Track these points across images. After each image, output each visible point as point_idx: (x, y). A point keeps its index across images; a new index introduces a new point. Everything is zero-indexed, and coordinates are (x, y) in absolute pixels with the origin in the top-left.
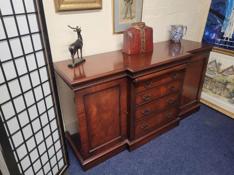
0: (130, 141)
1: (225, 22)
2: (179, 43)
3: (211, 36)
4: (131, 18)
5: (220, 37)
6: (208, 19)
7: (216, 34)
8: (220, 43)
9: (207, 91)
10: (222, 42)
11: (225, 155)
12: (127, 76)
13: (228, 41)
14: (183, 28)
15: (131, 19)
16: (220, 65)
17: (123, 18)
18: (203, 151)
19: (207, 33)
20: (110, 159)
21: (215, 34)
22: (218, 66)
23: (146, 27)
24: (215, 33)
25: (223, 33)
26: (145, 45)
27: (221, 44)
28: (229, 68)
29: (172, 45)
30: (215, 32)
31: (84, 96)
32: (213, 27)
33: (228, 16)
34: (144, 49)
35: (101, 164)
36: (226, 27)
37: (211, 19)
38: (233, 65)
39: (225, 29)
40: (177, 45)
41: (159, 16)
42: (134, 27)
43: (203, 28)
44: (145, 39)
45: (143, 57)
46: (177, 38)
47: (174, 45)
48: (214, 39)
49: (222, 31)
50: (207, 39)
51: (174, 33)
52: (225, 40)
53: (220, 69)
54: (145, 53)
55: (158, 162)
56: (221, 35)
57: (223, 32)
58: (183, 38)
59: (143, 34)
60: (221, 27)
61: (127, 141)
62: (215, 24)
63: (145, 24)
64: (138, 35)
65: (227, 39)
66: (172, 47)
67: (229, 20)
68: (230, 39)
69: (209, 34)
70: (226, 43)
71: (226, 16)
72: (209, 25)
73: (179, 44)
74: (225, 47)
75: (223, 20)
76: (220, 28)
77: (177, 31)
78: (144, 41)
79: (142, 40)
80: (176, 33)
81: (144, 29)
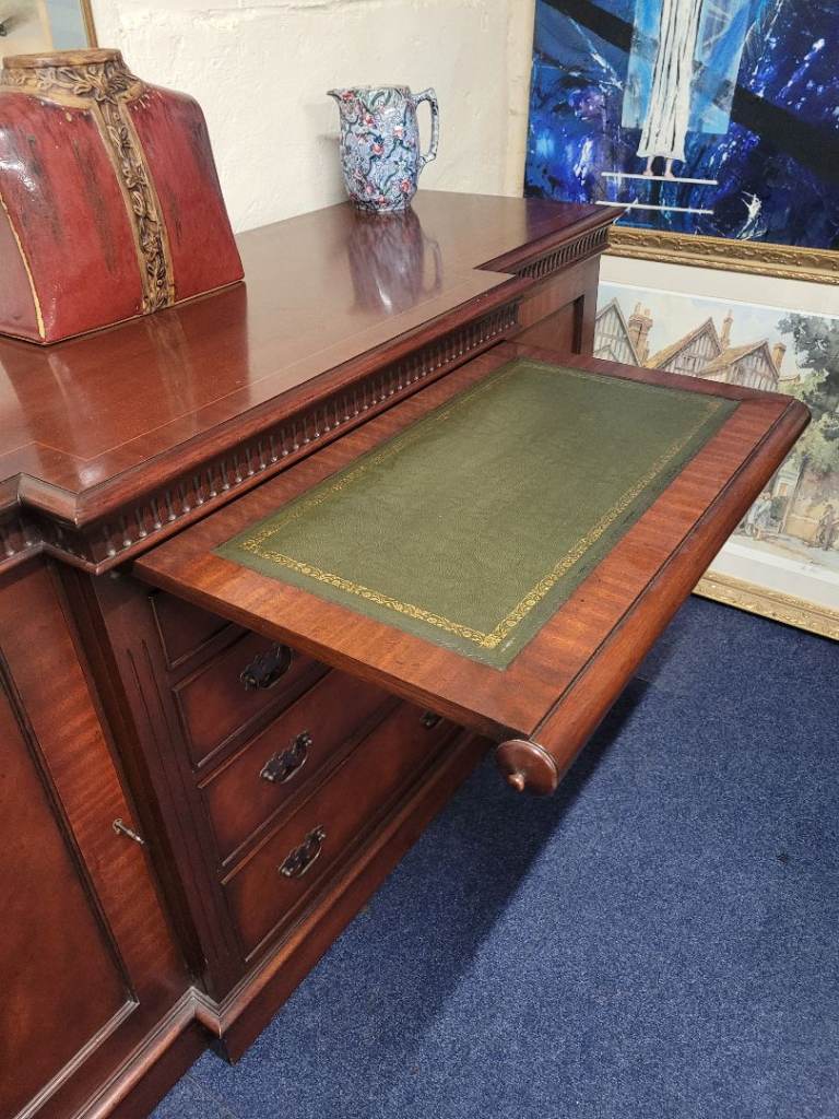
0: (219, 992)
1: (634, 62)
2: (409, 217)
3: (570, 156)
5: (622, 157)
6: (536, 50)
7: (594, 148)
8: (624, 198)
10: (635, 187)
13: (668, 176)
14: (411, 109)
15: (1, 29)
16: (642, 326)
19: (545, 146)
21: (589, 144)
22: (633, 335)
23: (134, 89)
24: (591, 137)
25: (635, 136)
26: (165, 245)
27: (629, 206)
28: (691, 341)
29: (365, 235)
30: (591, 129)
32: (572, 103)
33: (648, 20)
34: (170, 277)
36: (648, 90)
37: (556, 50)
38: (710, 320)
39: (642, 103)
40: (395, 228)
42: (26, 90)
43: (514, 113)
44: (152, 195)
45: (175, 346)
46: (386, 178)
47: (378, 230)
48: (590, 179)
49: (628, 121)
50: (550, 179)
51: (364, 147)
52: (648, 175)
53: (647, 351)
54: (184, 312)
56: (625, 149)
57: (633, 126)
58: (425, 181)
59: (126, 147)
60: (618, 95)
61: (194, 1002)
62: (581, 83)
64: (90, 165)
65: (659, 165)
66: (370, 252)
67: (656, 44)
68: (677, 168)
69: (560, 149)
70: (655, 192)
71: (636, 23)
72: (545, 89)
73: (407, 224)
74: (655, 220)
75: (626, 48)
76: (614, 104)
77: (377, 132)
78: (154, 216)
79: (128, 205)
80: (377, 146)
81: (122, 107)
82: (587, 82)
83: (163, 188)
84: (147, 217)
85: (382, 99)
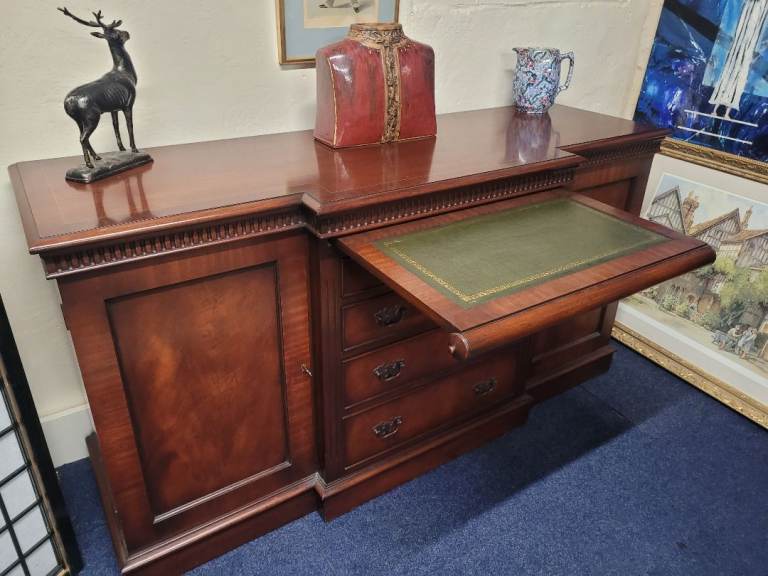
0: (329, 479)
1: (716, 48)
2: (545, 118)
3: (666, 98)
4: (356, 6)
5: (699, 102)
6: (657, 35)
7: (682, 95)
8: (696, 126)
9: (641, 302)
10: (704, 122)
11: (682, 546)
12: (304, 231)
13: (727, 118)
14: (557, 62)
15: (357, 10)
16: (692, 206)
17: (323, 6)
18: (601, 526)
19: (652, 90)
20: (245, 549)
21: (679, 92)
22: (685, 211)
23: (403, 42)
24: (682, 88)
25: (709, 91)
26: (399, 113)
27: (699, 132)
28: (722, 221)
29: (517, 124)
30: (682, 84)
31: (108, 301)
32: (673, 68)
33: (729, 26)
34: (398, 128)
35: (205, 566)
36: (722, 65)
37: (669, 36)
38: (738, 210)
39: (717, 72)
40: (534, 123)
41: (472, 9)
42: (356, 39)
43: (639, 68)
44: (399, 89)
45: (393, 157)
46: (535, 97)
47: (524, 122)
48: (677, 113)
49: (706, 82)
50: (652, 109)
51: (526, 78)
52: (714, 115)
53: (692, 222)
54: (401, 145)
55: (427, 565)
56: (702, 98)
57: (709, 85)
58: (558, 100)
59: (392, 68)
60: (703, 66)
61: (316, 480)
62: (681, 56)
63: (404, 29)
64: (374, 73)
65: (722, 110)
66: (517, 134)
67: (731, 39)
68: (733, 113)
69: (661, 92)
70: (716, 126)
71: (721, 26)
72: (659, 57)
73: (542, 121)
74: (714, 143)
75: (713, 40)
76: (699, 72)
77: (534, 72)
78: (397, 99)
79: (386, 92)
80: (532, 79)
81: (395, 50)
82: (685, 56)
83: (405, 88)
84: (394, 99)
85: (541, 55)
